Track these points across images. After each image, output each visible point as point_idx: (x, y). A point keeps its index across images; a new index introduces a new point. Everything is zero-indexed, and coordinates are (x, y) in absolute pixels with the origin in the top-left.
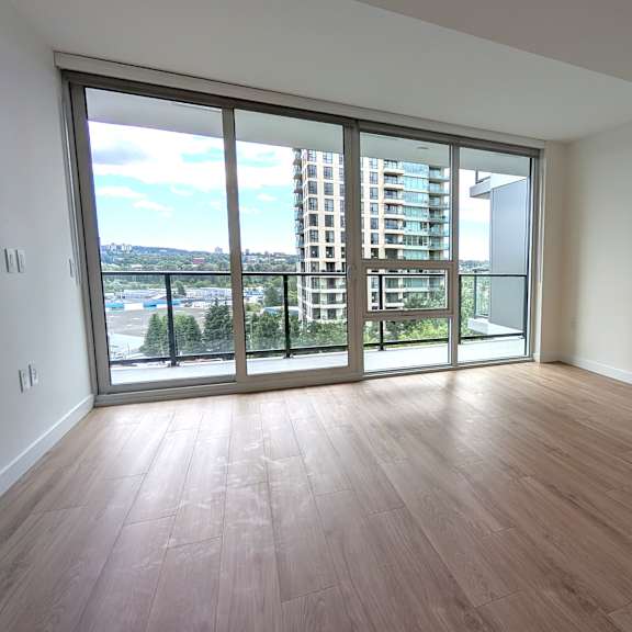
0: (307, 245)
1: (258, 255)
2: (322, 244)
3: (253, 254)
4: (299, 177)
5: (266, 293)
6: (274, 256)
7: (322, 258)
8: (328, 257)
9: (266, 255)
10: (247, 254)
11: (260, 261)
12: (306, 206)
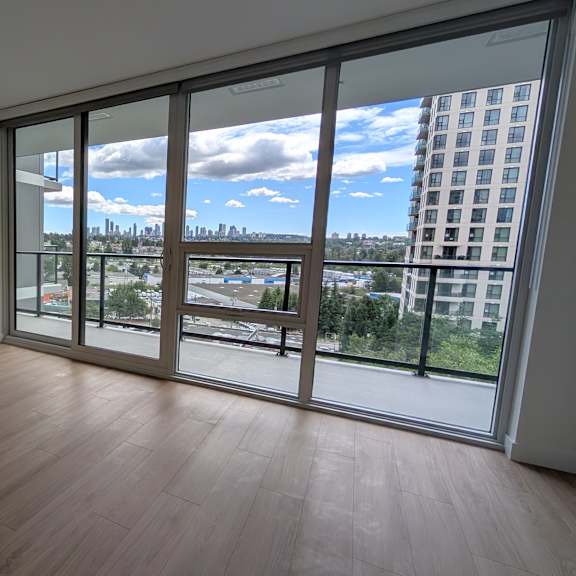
0: (421, 227)
1: (376, 239)
2: (441, 225)
3: (370, 239)
4: (422, 152)
5: (374, 278)
6: (394, 240)
7: (439, 241)
8: (446, 240)
9: (385, 238)
10: (364, 238)
11: (377, 246)
12: (426, 183)
